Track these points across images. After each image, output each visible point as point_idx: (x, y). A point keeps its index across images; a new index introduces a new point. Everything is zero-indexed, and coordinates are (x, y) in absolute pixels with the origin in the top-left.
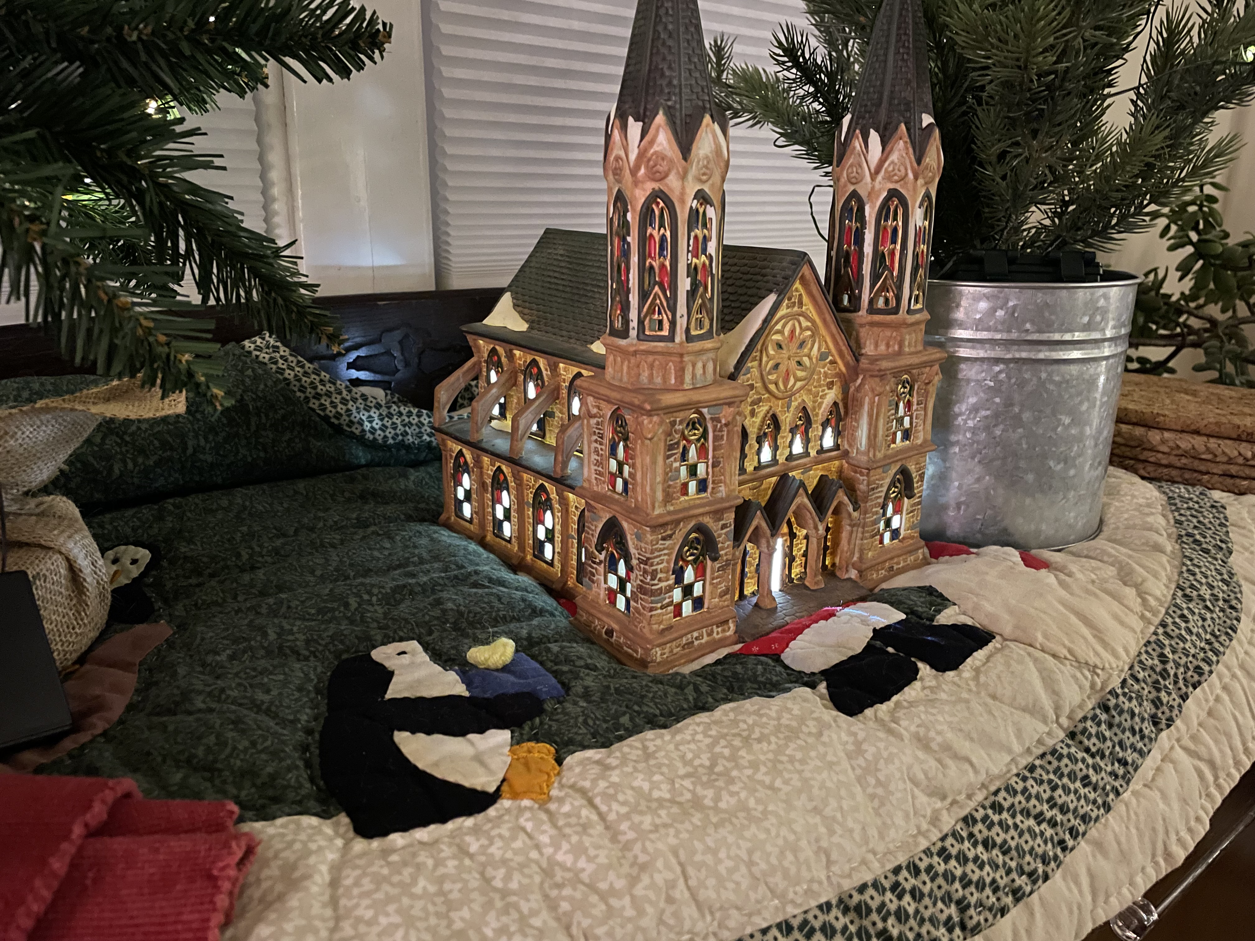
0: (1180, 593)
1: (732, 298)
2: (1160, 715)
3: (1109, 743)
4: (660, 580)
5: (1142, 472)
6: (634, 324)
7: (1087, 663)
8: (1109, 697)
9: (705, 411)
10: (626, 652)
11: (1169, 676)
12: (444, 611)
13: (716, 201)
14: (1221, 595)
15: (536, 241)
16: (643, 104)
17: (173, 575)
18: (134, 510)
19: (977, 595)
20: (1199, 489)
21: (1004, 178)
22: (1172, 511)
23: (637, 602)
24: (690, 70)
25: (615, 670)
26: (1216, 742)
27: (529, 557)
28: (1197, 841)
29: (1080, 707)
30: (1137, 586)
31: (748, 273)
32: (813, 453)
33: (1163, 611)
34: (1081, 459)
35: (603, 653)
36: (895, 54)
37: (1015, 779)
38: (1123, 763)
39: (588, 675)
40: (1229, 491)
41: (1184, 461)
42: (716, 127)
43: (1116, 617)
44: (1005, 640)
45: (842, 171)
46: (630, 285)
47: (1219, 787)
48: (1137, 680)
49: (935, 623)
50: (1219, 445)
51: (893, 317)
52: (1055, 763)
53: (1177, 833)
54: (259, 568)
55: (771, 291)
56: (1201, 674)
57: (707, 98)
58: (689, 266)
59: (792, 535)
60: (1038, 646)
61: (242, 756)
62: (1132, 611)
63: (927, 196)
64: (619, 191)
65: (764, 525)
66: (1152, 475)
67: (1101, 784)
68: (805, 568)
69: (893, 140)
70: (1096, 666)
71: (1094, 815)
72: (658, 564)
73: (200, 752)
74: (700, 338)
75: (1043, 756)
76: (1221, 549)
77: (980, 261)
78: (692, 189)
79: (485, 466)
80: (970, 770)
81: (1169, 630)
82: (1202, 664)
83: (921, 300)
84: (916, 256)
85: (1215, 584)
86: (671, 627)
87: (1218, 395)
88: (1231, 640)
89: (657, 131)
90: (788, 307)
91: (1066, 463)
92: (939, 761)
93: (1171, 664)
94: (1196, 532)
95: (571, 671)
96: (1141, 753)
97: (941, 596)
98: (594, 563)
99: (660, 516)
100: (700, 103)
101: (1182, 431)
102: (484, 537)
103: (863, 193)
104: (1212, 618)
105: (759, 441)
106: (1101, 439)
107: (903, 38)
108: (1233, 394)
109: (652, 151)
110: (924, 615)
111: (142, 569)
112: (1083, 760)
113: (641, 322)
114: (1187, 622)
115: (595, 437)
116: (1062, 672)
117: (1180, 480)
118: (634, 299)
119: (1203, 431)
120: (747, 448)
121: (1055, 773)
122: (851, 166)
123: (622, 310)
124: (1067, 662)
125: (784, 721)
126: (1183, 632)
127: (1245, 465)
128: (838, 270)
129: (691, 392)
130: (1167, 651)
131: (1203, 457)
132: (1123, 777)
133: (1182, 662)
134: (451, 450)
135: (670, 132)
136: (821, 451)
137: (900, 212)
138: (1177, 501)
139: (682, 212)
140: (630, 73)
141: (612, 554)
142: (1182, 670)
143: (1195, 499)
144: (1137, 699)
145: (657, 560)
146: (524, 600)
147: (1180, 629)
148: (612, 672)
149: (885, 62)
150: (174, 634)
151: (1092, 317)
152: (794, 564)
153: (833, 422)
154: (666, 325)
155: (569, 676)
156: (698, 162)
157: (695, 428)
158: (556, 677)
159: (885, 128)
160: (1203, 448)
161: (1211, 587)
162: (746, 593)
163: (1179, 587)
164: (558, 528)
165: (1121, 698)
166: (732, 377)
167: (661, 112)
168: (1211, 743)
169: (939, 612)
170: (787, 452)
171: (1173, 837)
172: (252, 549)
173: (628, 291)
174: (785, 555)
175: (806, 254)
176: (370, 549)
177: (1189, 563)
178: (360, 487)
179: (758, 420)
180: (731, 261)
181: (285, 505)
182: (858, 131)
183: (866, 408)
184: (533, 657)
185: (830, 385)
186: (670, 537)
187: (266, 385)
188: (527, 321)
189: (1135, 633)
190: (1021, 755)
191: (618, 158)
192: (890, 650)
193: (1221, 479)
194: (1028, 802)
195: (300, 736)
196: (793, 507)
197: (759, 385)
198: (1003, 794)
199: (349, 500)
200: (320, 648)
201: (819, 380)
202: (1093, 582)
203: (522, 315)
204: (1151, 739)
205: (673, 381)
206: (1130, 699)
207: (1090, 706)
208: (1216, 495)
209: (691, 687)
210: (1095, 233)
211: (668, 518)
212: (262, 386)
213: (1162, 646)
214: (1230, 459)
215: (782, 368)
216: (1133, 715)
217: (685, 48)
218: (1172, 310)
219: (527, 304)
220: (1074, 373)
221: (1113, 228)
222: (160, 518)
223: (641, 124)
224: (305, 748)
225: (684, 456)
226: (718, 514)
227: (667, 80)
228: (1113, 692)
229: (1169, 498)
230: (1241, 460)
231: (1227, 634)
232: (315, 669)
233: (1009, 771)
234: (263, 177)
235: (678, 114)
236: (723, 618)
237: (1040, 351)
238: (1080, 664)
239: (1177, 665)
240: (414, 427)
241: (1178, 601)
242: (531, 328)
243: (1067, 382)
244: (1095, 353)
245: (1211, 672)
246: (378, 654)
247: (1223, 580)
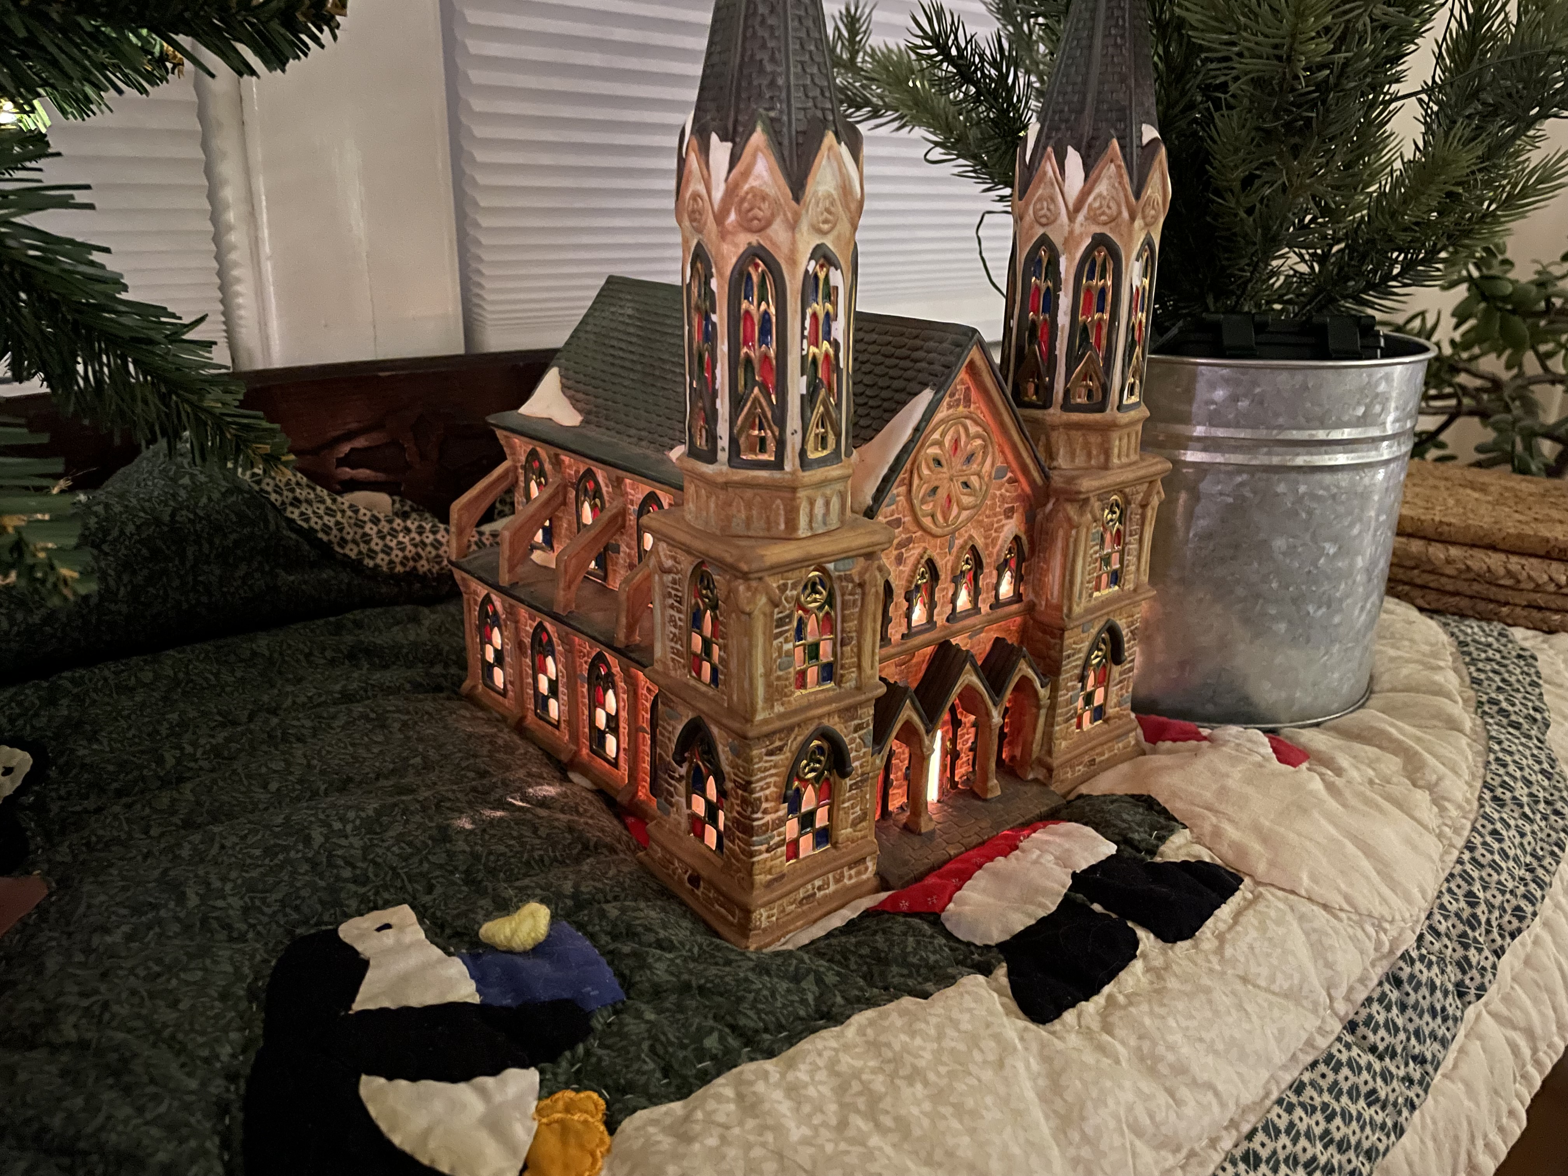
0: (1488, 795)
1: (869, 392)
2: (1467, 982)
3: (1402, 1036)
4: (765, 812)
5: (1420, 602)
6: (724, 442)
7: (1370, 916)
8: (1402, 964)
9: (831, 566)
10: (718, 912)
11: (1480, 924)
12: (451, 855)
13: (844, 261)
14: (1541, 795)
15: (594, 293)
16: (732, 113)
17: (63, 792)
18: (12, 690)
19: (1216, 812)
20: (1497, 626)
21: (1250, 211)
22: (1467, 664)
23: (733, 842)
24: (802, 63)
25: (700, 946)
26: (1535, 1001)
27: (585, 751)
28: (1510, 1144)
29: (1362, 980)
30: (1430, 788)
31: (891, 356)
32: (984, 608)
33: (1469, 826)
34: (1349, 601)
35: (684, 916)
36: (1105, 36)
37: (1277, 1109)
38: (1420, 1060)
39: (659, 959)
40: (1535, 628)
41: (1476, 587)
42: (844, 150)
43: (1409, 842)
44: (1258, 883)
45: (1027, 205)
46: (718, 386)
47: (1537, 1063)
48: (1438, 934)
49: (1158, 859)
50: (1523, 567)
51: (1097, 416)
52: (1331, 1077)
53: (1485, 1136)
54: (189, 779)
55: (925, 385)
56: (1521, 919)
57: (829, 106)
58: (804, 358)
59: (956, 723)
60: (1303, 893)
61: (120, 1128)
62: (1426, 827)
63: (1148, 242)
64: (699, 245)
65: (916, 718)
66: (1434, 606)
67: (1392, 1098)
68: (974, 766)
69: (1100, 164)
70: (1382, 918)
71: (1382, 1147)
72: (762, 789)
73: (57, 1121)
74: (822, 462)
75: (1314, 1065)
76: (1535, 720)
77: (1216, 328)
78: (807, 242)
79: (523, 620)
80: (1214, 1102)
81: (1477, 855)
82: (1523, 903)
83: (1137, 390)
84: (1131, 329)
85: (1533, 778)
86: (782, 876)
87: (1512, 489)
88: (1558, 863)
89: (754, 156)
90: (950, 407)
91: (1329, 607)
92: (1171, 1093)
93: (1483, 907)
94: (1501, 697)
95: (634, 954)
96: (1445, 1043)
97: (1164, 812)
98: (672, 778)
99: (766, 722)
100: (819, 114)
101: (1473, 546)
102: (523, 718)
103: (1057, 239)
104: (1533, 832)
105: (909, 598)
106: (1377, 572)
107: (1116, 13)
108: (1532, 488)
109: (746, 187)
110: (1143, 845)
111: (19, 783)
112: (1369, 1067)
113: (733, 441)
114: (1500, 841)
115: (671, 601)
116: (1337, 932)
117: (1471, 613)
118: (723, 406)
119: (1501, 546)
120: (891, 608)
121: (1330, 1091)
122: (1040, 199)
123: (706, 421)
124: (1343, 915)
125: (948, 1044)
126: (1497, 857)
127: (1555, 593)
128: (1020, 349)
129: (810, 542)
130: (1477, 888)
131: (1502, 582)
132: (1420, 1083)
133: (1497, 902)
134: (475, 593)
135: (772, 158)
136: (997, 604)
137: (1110, 266)
138: (1472, 649)
139: (793, 276)
140: (713, 66)
141: (698, 766)
142: (1496, 913)
143: (1496, 645)
144: (1438, 963)
145: (762, 784)
146: (571, 829)
147: (1492, 853)
148: (696, 950)
149: (1090, 47)
150: (50, 895)
151: (1368, 407)
152: (959, 762)
153: (1013, 564)
154: (771, 446)
155: (631, 962)
156: (817, 203)
157: (815, 591)
158: (610, 963)
159: (1090, 146)
160: (1502, 572)
161: (1528, 783)
162: (891, 808)
163: (1486, 785)
164: (624, 714)
165: (1418, 965)
166: (870, 513)
167: (759, 129)
168: (1528, 1003)
169: (1162, 839)
170: (948, 609)
171: (1480, 1143)
172: (182, 749)
173: (714, 394)
174: (944, 753)
175: (975, 331)
176: (353, 745)
177: (1496, 747)
178: (349, 639)
179: (906, 569)
180: (869, 337)
181: (239, 674)
182: (1049, 149)
183: (1060, 544)
184: (580, 926)
185: (1009, 513)
186: (780, 749)
187: (210, 499)
188: (580, 411)
189: (1434, 862)
190: (1284, 1067)
191: (696, 196)
192: (1097, 907)
193: (1525, 613)
194: (1294, 1145)
195: (217, 1087)
196: (957, 689)
197: (908, 519)
198: (1260, 1136)
199: (332, 662)
200: (265, 919)
201: (993, 507)
202: (1371, 782)
203: (575, 402)
204: (1455, 1020)
205: (782, 526)
206: (1429, 966)
207: (1376, 981)
208: (1519, 633)
209: (811, 977)
210: (1371, 286)
211: (777, 725)
212: (204, 500)
213: (1468, 878)
214: (1538, 585)
215: (942, 493)
216: (1433, 988)
217: (795, 30)
218: (1445, 368)
219: (581, 386)
220: (1343, 484)
221: (1395, 278)
222: (52, 702)
223: (729, 145)
224: (222, 1108)
225: (800, 633)
226: (849, 712)
227: (769, 78)
228: (1406, 957)
229: (1460, 643)
230: (1552, 588)
231: (1553, 853)
232: (253, 957)
233: (1267, 1095)
234: (212, 196)
235: (785, 130)
236: (857, 856)
237: (1298, 455)
238: (1361, 917)
239: (1491, 907)
240: (429, 548)
241: (1488, 810)
242: (586, 422)
243: (1334, 497)
244: (1372, 456)
245: (1535, 914)
246: (348, 931)
247: (1543, 772)
